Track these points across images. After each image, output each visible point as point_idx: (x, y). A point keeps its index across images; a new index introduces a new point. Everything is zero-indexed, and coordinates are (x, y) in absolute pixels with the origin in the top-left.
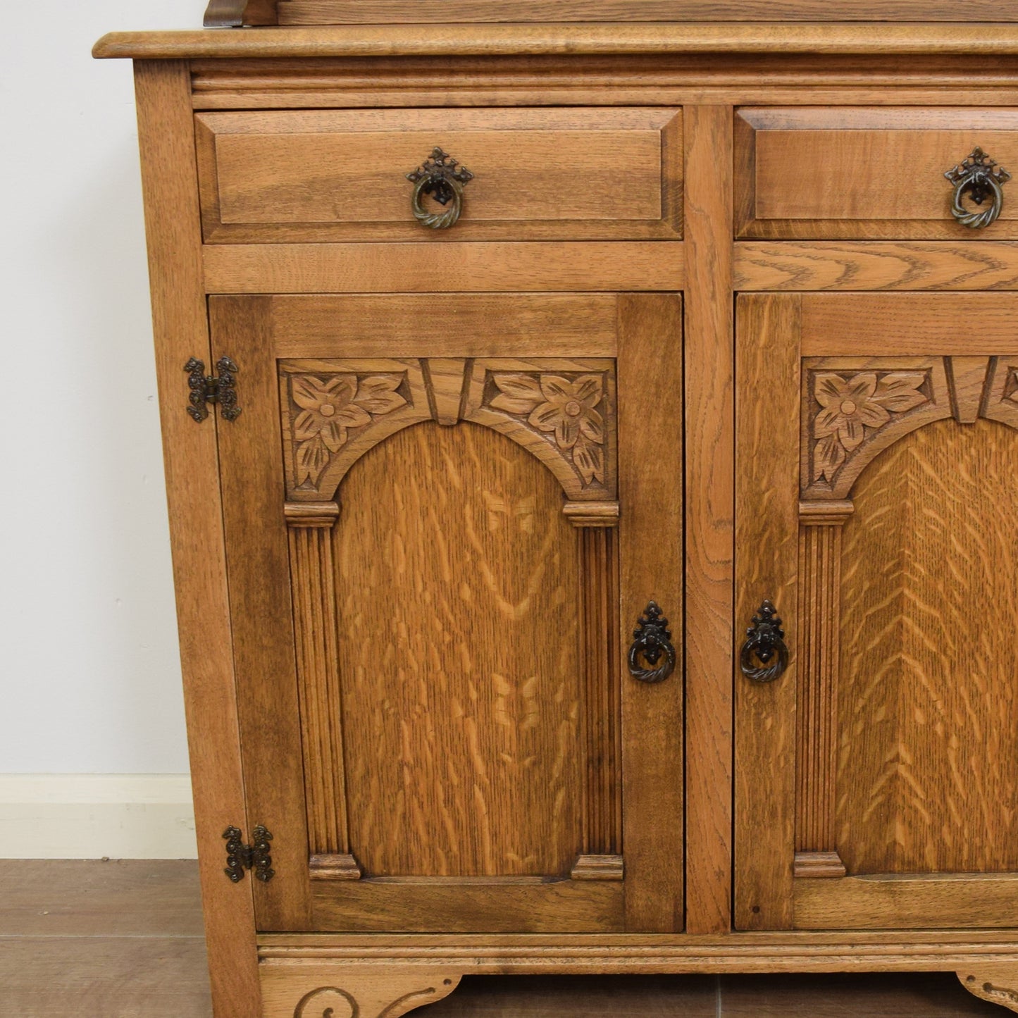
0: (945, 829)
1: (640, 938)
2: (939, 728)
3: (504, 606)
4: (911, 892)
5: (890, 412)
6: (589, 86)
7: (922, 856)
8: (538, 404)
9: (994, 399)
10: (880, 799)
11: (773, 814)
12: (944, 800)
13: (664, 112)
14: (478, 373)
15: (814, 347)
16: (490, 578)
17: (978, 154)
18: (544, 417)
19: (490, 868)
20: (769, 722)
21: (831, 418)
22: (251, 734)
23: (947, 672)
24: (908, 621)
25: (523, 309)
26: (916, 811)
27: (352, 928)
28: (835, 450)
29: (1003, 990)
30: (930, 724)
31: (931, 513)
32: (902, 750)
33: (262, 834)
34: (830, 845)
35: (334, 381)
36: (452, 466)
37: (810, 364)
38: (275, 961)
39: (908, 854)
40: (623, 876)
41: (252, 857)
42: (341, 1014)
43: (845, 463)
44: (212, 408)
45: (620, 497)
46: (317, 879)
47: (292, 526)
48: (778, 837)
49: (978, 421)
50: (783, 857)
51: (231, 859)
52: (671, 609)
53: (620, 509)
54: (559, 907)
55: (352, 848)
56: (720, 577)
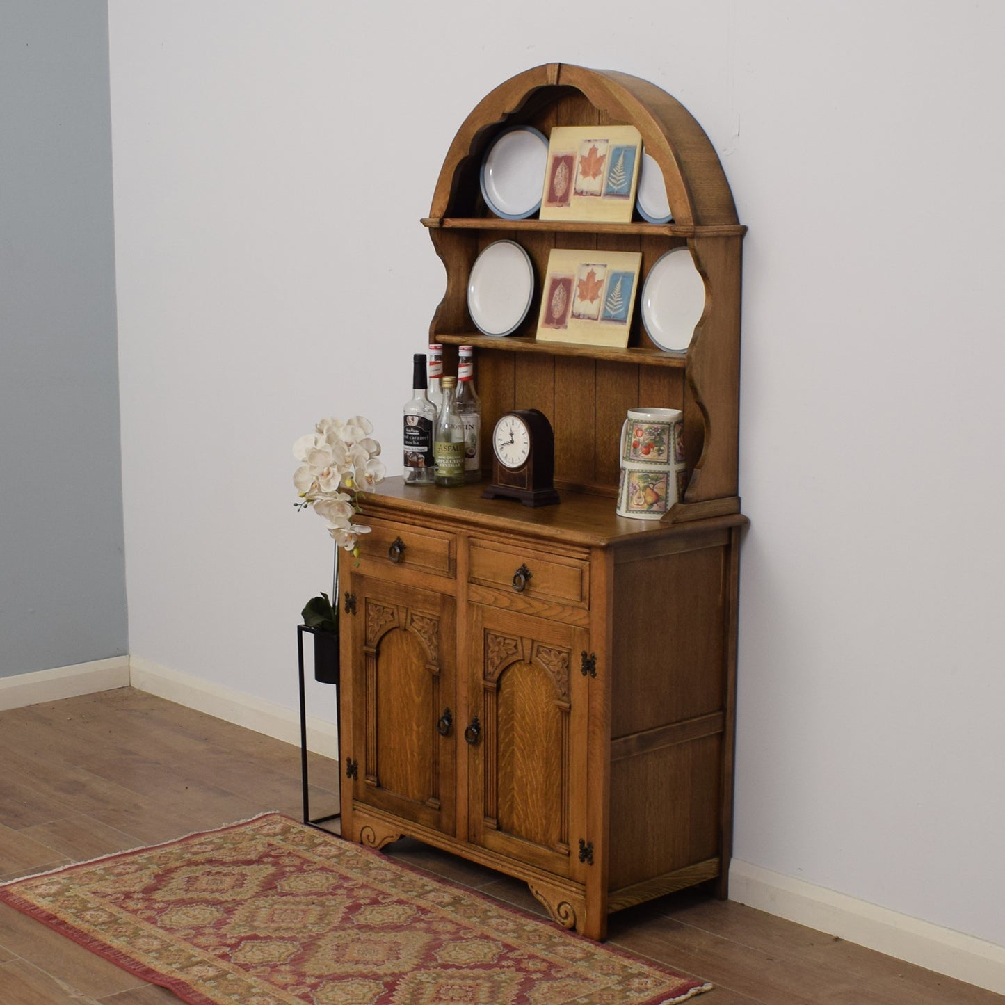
0: (527, 822)
1: (445, 836)
2: (524, 779)
3: (416, 698)
4: (515, 844)
5: (508, 654)
6: (436, 523)
7: (521, 831)
8: (423, 627)
9: (534, 656)
10: (510, 803)
11: (478, 798)
12: (526, 810)
13: (451, 534)
14: (409, 614)
15: (488, 625)
16: (413, 687)
17: (524, 565)
18: (424, 633)
19: (410, 795)
20: (477, 762)
21: (493, 652)
22: (354, 724)
23: (526, 757)
24: (515, 734)
25: (419, 594)
26: (519, 811)
27: (375, 805)
28: (493, 664)
29: (542, 897)
31: (521, 695)
32: (515, 785)
33: (355, 762)
34: (495, 816)
35: (378, 608)
36: (405, 644)
37: (487, 631)
38: (357, 812)
39: (518, 829)
40: (440, 809)
41: (352, 770)
42: (371, 838)
43: (496, 669)
44: (350, 610)
45: (440, 665)
46: (367, 784)
47: (367, 654)
48: (480, 808)
49: (531, 663)
50: (482, 817)
51: (348, 769)
52: (453, 711)
53: (440, 670)
54: (424, 816)
55: (377, 776)
56: (464, 702)
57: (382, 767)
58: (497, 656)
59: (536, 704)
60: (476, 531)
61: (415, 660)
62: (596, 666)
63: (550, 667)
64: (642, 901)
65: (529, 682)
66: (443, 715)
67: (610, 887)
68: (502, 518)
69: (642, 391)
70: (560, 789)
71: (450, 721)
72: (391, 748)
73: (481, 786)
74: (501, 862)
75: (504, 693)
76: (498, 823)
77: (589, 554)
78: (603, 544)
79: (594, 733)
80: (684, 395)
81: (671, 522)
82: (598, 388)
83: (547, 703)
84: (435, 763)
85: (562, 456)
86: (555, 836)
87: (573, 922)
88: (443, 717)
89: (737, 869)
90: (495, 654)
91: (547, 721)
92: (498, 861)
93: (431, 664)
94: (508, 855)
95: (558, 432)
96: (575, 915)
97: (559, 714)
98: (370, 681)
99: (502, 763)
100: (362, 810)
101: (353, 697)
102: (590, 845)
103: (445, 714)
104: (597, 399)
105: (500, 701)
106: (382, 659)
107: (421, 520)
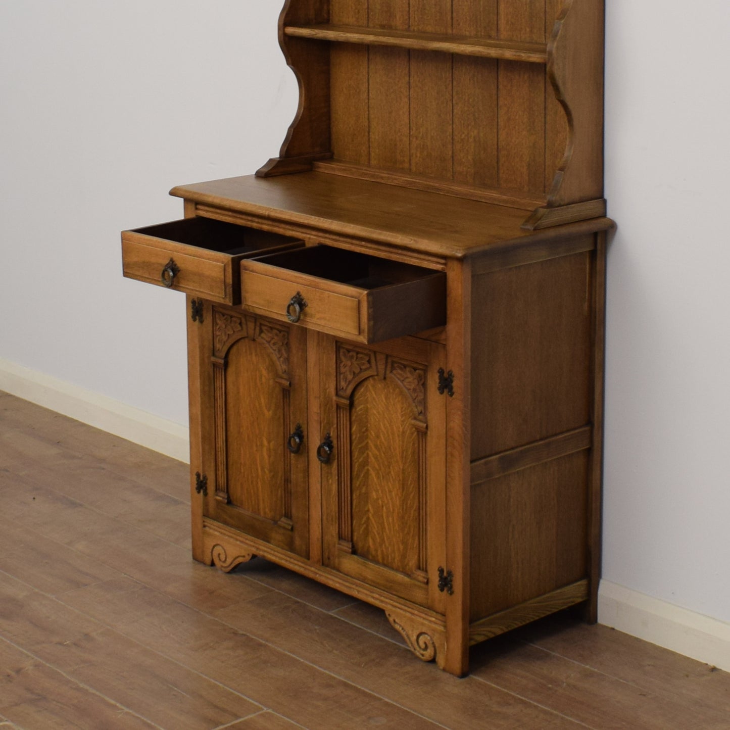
0: (383, 546)
1: (297, 557)
2: (380, 502)
3: (266, 411)
4: (370, 569)
5: (361, 369)
7: (377, 556)
8: (272, 338)
9: (388, 372)
10: (365, 526)
11: (332, 519)
12: (383, 533)
14: (258, 324)
16: (263, 400)
18: (274, 344)
19: (262, 513)
20: (330, 481)
21: (345, 366)
22: (203, 438)
23: (382, 478)
24: (370, 454)
26: (375, 535)
27: (225, 523)
28: (346, 379)
29: (400, 626)
30: (378, 499)
31: (375, 412)
32: (370, 506)
33: (205, 478)
34: (350, 539)
35: (225, 317)
36: (254, 354)
37: (339, 344)
38: (207, 529)
39: (374, 553)
40: (292, 529)
41: (201, 485)
42: (223, 557)
43: (349, 384)
44: (197, 318)
45: (290, 380)
46: (217, 501)
47: (215, 365)
48: (333, 530)
49: (385, 378)
50: (336, 539)
51: (197, 484)
52: (304, 427)
53: (290, 384)
54: (277, 536)
55: (228, 492)
56: (316, 419)
57: (232, 483)
58: (350, 371)
59: (391, 422)
60: (326, 238)
61: (264, 373)
62: (454, 384)
63: (405, 384)
64: (506, 630)
65: (384, 400)
66: (294, 431)
67: (471, 617)
68: (352, 225)
69: (501, 87)
70: (417, 514)
71: (301, 437)
72: (241, 463)
73: (334, 508)
74: (357, 588)
75: (358, 409)
76: (353, 547)
77: (445, 264)
78: (459, 255)
79: (452, 455)
80: (545, 90)
81: (533, 228)
82: (455, 83)
83: (403, 421)
84: (287, 481)
85: (418, 155)
86: (412, 562)
87: (433, 653)
88: (295, 434)
89: (606, 591)
90: (347, 368)
91: (403, 442)
92: (354, 586)
93: (282, 378)
94: (364, 580)
95: (414, 129)
96: (434, 647)
97: (416, 433)
98: (218, 393)
99: (357, 483)
100: (212, 526)
101: (202, 410)
102: (450, 573)
103: (297, 430)
104: (454, 93)
105: (353, 418)
106: (231, 370)
107: (268, 225)
